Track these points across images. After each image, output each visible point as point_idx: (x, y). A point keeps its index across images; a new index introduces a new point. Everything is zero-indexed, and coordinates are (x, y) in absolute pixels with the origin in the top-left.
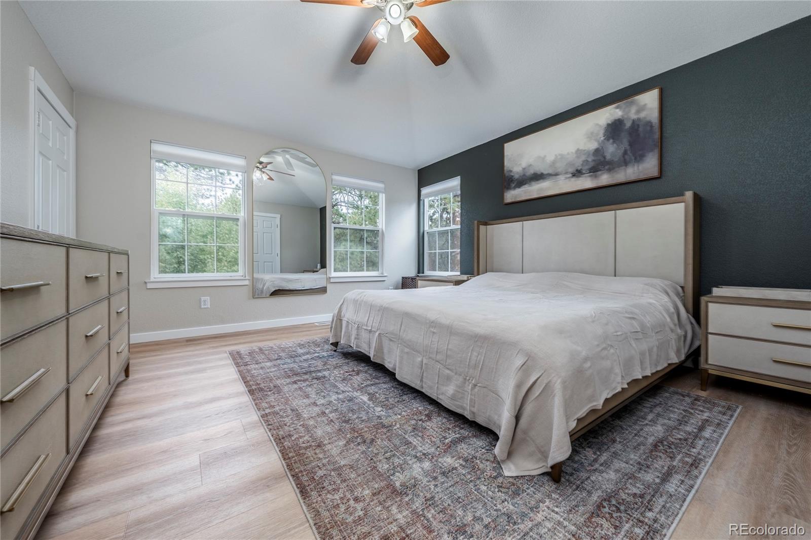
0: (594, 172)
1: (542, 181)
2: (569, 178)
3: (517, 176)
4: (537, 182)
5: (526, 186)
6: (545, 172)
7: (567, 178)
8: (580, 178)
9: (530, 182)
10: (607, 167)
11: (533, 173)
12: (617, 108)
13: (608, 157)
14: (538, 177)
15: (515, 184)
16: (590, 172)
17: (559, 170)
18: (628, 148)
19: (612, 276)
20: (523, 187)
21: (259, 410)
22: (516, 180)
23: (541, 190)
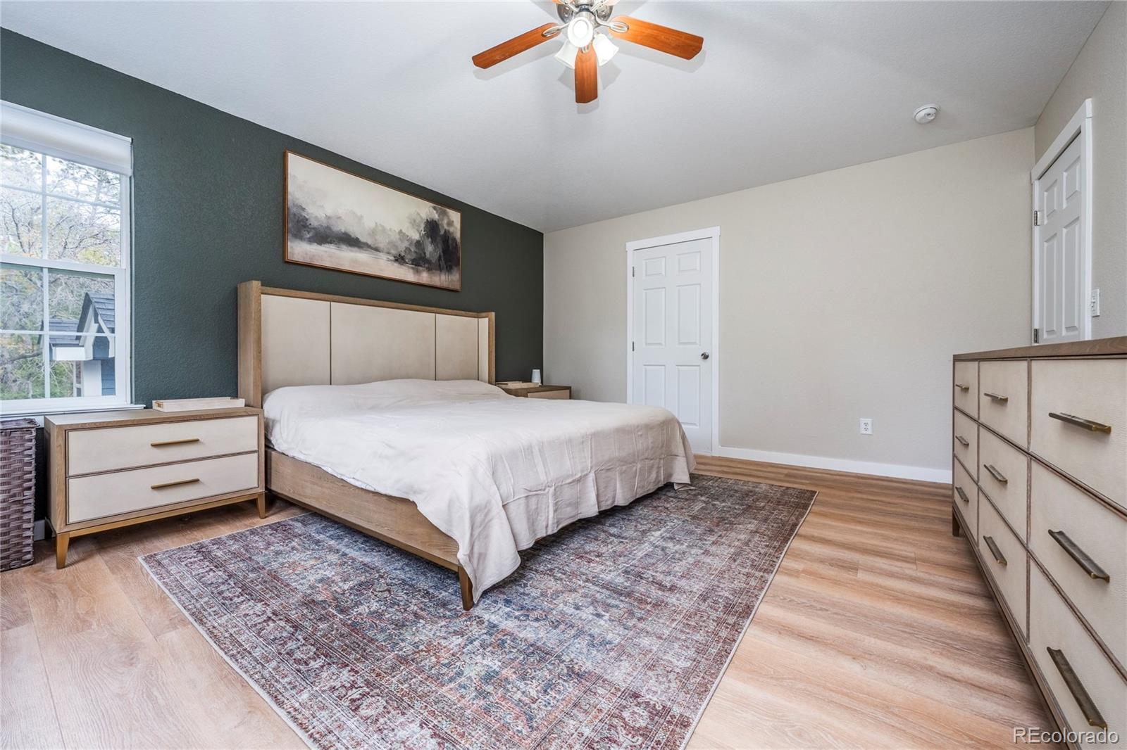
0: (416, 265)
1: (356, 249)
2: (391, 260)
3: (314, 223)
4: (350, 248)
5: (332, 246)
6: (362, 239)
7: (389, 260)
8: (403, 267)
9: (339, 242)
10: (427, 265)
11: (343, 231)
12: (434, 208)
13: (428, 255)
14: (349, 241)
15: (311, 234)
16: (412, 264)
17: (381, 246)
18: (442, 254)
19: (432, 380)
20: (327, 245)
21: (767, 580)
22: (314, 228)
23: (355, 261)
